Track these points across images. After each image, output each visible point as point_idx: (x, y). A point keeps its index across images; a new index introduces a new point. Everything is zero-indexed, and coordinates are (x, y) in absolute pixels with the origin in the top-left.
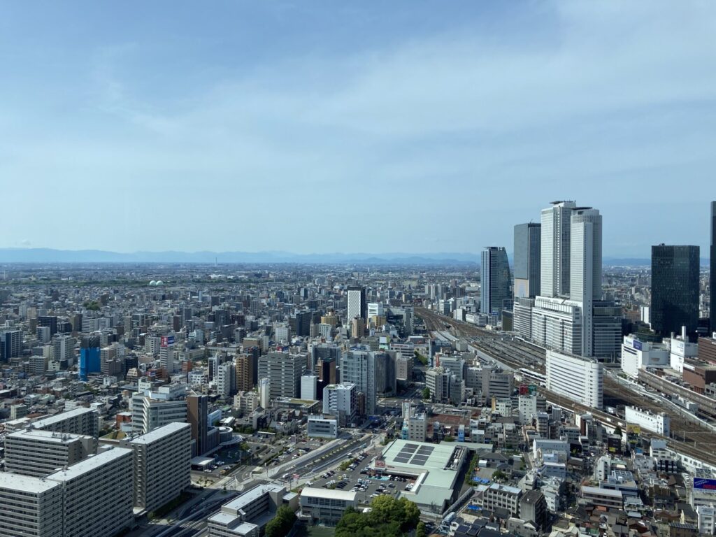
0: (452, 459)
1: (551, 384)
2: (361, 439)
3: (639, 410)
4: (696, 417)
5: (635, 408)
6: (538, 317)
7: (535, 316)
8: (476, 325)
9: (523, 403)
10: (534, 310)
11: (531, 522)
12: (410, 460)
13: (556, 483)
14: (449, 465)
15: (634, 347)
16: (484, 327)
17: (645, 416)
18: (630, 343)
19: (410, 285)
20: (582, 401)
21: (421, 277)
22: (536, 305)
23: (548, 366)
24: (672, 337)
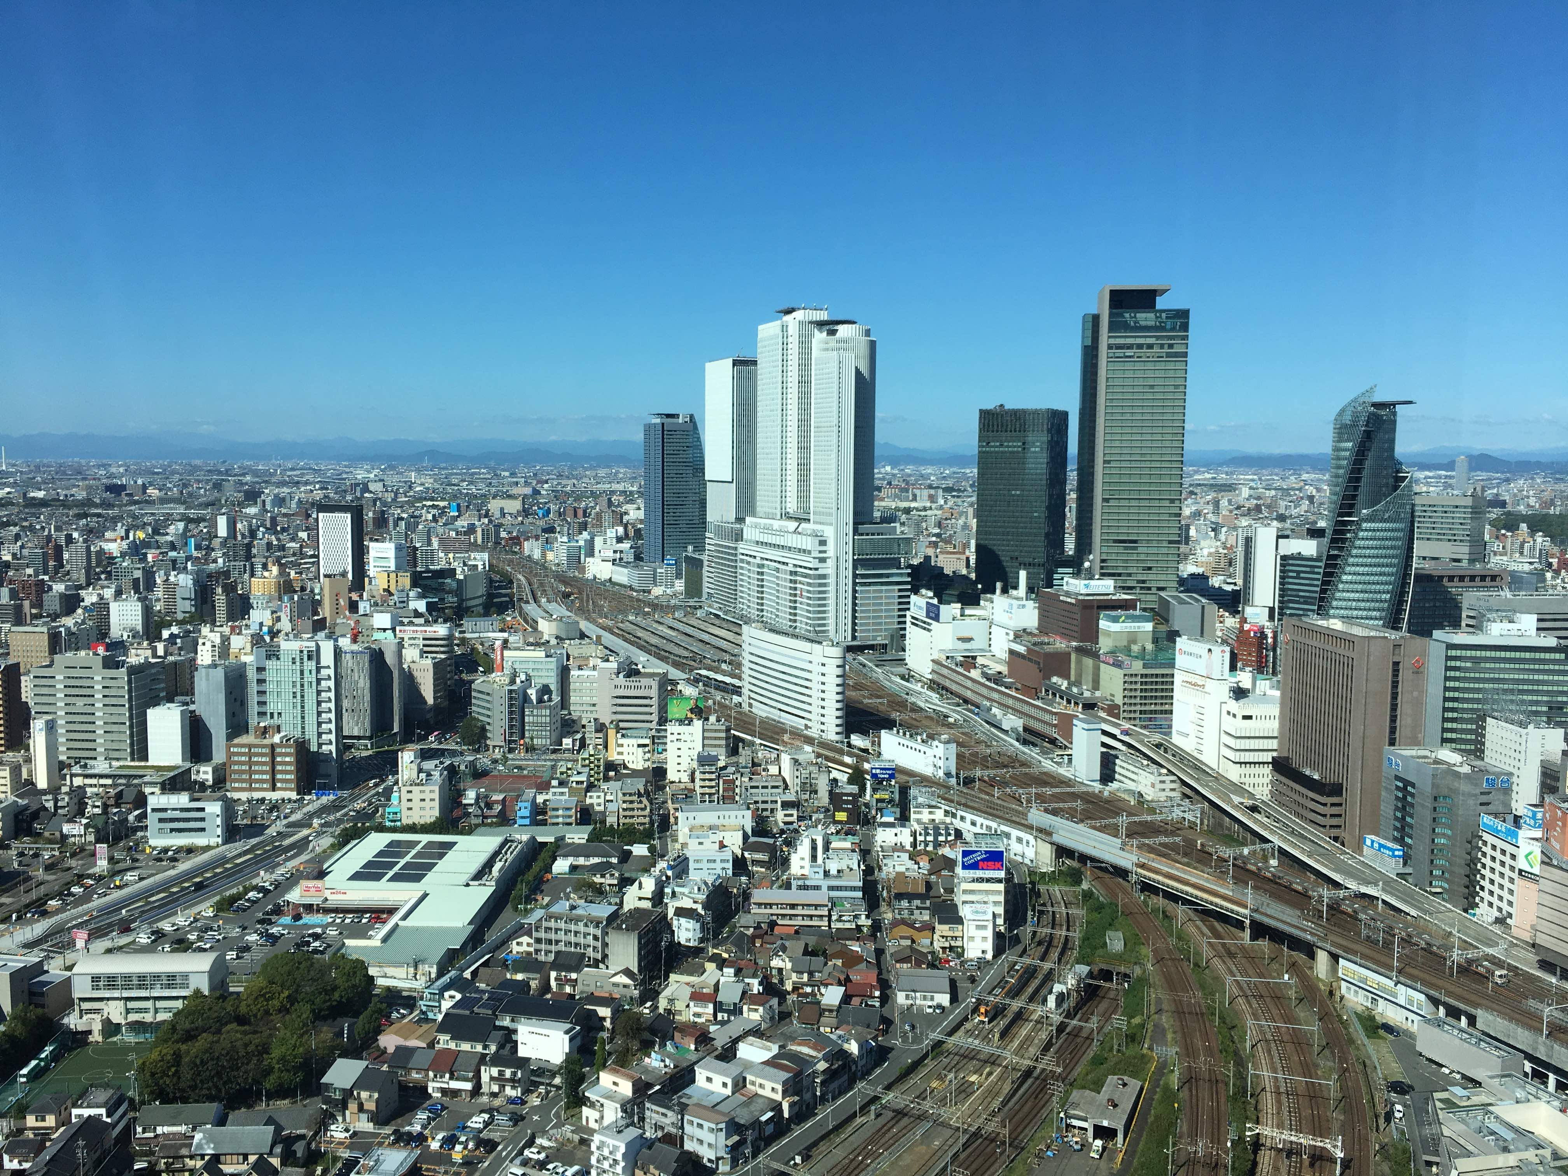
0: (488, 865)
1: (750, 698)
2: (287, 842)
3: (904, 734)
4: (1017, 744)
5: (898, 732)
6: (748, 563)
7: (742, 561)
8: (631, 588)
9: (676, 736)
10: (742, 547)
11: (627, 972)
12: (391, 874)
13: (699, 889)
14: (478, 876)
15: (928, 616)
16: (649, 592)
17: (914, 745)
18: (920, 608)
19: (502, 509)
20: (807, 727)
21: (536, 492)
22: (745, 537)
23: (746, 659)
24: (998, 591)
